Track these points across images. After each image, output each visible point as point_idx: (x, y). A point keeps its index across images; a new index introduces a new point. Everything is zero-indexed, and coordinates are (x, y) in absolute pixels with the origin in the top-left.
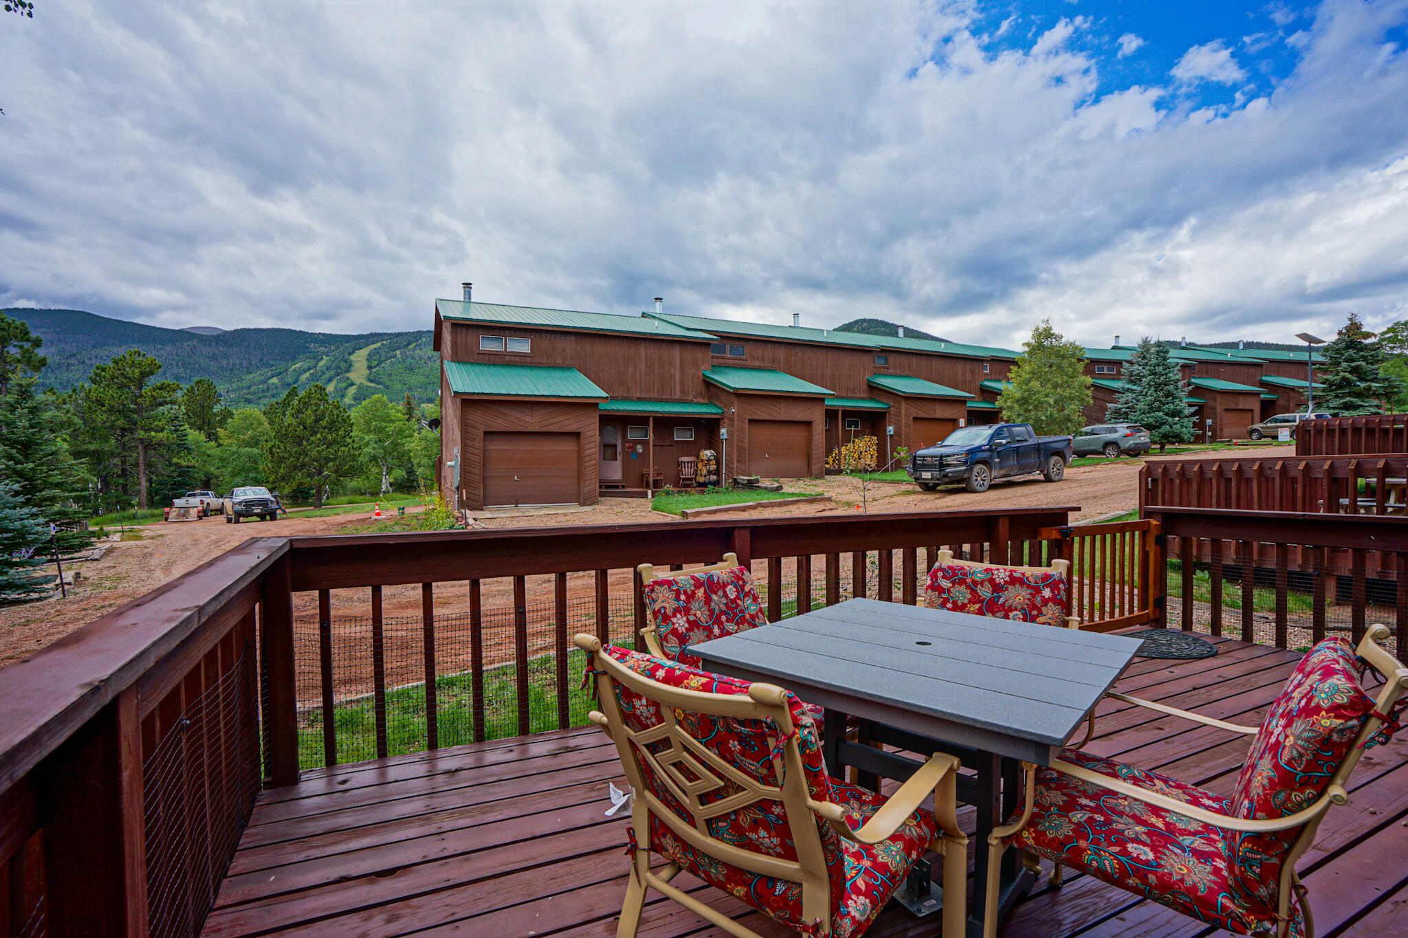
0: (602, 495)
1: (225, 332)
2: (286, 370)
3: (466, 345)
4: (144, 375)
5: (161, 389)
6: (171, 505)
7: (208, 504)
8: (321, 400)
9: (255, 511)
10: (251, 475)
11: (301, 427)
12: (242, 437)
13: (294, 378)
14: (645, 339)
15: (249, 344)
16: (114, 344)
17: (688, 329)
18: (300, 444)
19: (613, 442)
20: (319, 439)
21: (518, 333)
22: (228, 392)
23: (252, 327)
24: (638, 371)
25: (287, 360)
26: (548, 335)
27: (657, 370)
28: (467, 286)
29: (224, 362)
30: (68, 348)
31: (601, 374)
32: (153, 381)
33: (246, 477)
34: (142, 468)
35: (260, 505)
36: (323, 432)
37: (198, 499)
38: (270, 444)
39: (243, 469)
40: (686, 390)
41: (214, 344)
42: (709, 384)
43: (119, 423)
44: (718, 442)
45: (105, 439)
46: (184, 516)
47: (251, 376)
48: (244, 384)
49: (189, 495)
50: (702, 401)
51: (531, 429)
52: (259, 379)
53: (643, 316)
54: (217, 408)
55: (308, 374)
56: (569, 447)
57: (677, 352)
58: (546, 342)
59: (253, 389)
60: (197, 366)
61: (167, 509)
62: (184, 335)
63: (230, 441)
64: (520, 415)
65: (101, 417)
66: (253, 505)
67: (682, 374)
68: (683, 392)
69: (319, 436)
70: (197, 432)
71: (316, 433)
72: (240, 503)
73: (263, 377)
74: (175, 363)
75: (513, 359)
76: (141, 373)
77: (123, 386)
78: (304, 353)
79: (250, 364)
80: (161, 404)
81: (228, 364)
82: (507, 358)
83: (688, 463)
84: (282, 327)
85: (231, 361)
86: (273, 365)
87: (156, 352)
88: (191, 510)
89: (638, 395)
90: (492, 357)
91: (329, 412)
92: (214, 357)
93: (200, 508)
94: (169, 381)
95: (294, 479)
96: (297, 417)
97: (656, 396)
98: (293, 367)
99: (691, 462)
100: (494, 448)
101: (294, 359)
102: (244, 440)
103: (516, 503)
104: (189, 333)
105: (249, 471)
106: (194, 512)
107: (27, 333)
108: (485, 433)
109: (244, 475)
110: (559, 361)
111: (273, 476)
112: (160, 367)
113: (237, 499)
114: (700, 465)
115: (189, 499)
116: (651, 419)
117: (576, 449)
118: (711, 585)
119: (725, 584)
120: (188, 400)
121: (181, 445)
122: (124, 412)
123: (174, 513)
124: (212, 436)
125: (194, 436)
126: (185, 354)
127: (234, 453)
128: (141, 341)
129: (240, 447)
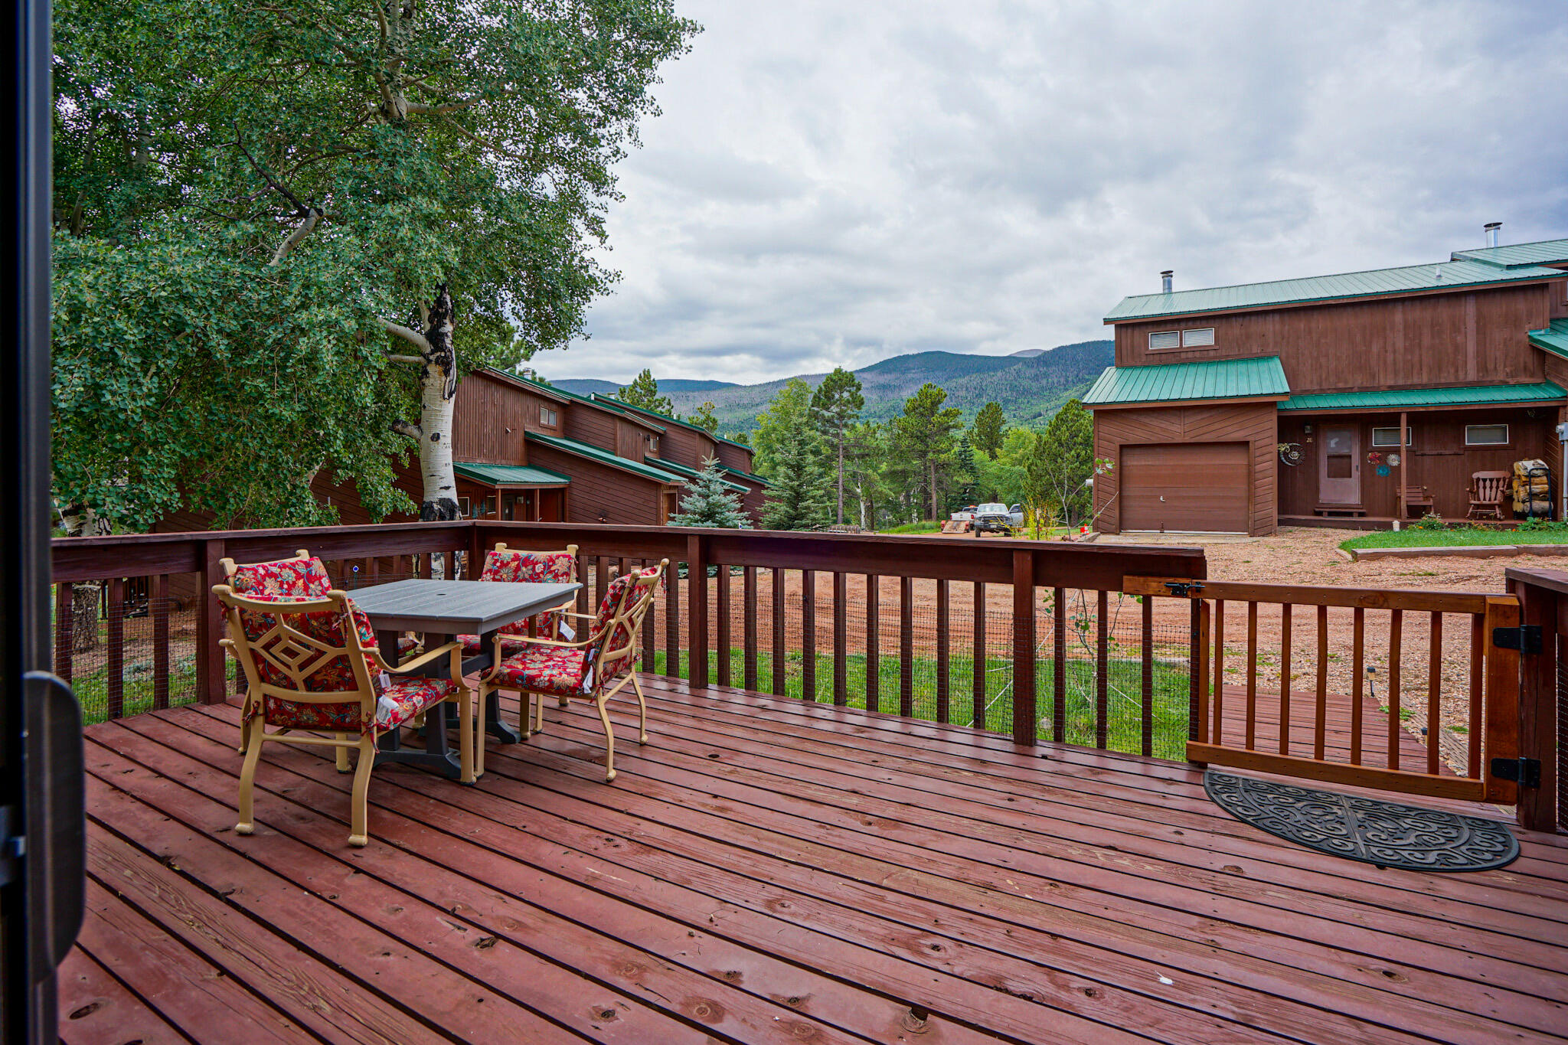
0: (1281, 523)
1: (1048, 352)
3: (1132, 346)
4: (935, 404)
5: (945, 415)
6: (949, 518)
7: (972, 518)
9: (992, 526)
11: (1057, 444)
12: (1015, 456)
14: (1403, 300)
15: (1066, 361)
17: (1509, 267)
18: (1055, 462)
19: (1345, 451)
20: (1073, 456)
21: (1198, 323)
23: (1068, 343)
24: (1389, 349)
26: (1240, 320)
27: (1426, 340)
28: (1167, 274)
29: (1044, 382)
31: (1323, 360)
32: (941, 409)
33: (1017, 495)
34: (932, 484)
35: (997, 520)
36: (1077, 448)
37: (965, 514)
38: (1030, 462)
40: (1491, 366)
41: (1036, 366)
42: (1541, 354)
43: (916, 447)
44: (1556, 444)
45: (909, 460)
46: (955, 527)
47: (1067, 393)
49: (962, 511)
50: (1527, 380)
51: (1179, 440)
53: (1453, 260)
56: (1235, 460)
57: (1470, 308)
58: (1236, 329)
60: (1021, 388)
61: (943, 522)
62: (1011, 360)
63: (1005, 460)
64: (1164, 424)
65: (905, 443)
66: (991, 520)
67: (1481, 344)
68: (1482, 367)
70: (982, 453)
72: (980, 519)
74: (1004, 388)
75: (1190, 355)
76: (932, 403)
77: (921, 415)
79: (1067, 381)
80: (947, 429)
81: (1048, 383)
82: (1183, 355)
83: (1491, 480)
85: (1050, 380)
86: (1088, 380)
88: (961, 523)
89: (1391, 382)
90: (1164, 357)
92: (1036, 378)
93: (965, 522)
95: (1050, 497)
97: (1425, 380)
99: (1498, 480)
100: (1135, 463)
102: (1015, 459)
103: (1162, 529)
105: (1019, 488)
106: (963, 526)
107: (854, 382)
108: (1122, 447)
110: (1255, 350)
113: (979, 514)
114: (1515, 484)
115: (960, 513)
116: (1404, 418)
117: (1246, 463)
118: (526, 562)
119: (537, 563)
120: (979, 421)
121: (966, 463)
122: (922, 438)
123: (948, 525)
124: (993, 457)
125: (979, 456)
126: (1012, 378)
127: (1008, 471)
128: (979, 371)
129: (1014, 465)
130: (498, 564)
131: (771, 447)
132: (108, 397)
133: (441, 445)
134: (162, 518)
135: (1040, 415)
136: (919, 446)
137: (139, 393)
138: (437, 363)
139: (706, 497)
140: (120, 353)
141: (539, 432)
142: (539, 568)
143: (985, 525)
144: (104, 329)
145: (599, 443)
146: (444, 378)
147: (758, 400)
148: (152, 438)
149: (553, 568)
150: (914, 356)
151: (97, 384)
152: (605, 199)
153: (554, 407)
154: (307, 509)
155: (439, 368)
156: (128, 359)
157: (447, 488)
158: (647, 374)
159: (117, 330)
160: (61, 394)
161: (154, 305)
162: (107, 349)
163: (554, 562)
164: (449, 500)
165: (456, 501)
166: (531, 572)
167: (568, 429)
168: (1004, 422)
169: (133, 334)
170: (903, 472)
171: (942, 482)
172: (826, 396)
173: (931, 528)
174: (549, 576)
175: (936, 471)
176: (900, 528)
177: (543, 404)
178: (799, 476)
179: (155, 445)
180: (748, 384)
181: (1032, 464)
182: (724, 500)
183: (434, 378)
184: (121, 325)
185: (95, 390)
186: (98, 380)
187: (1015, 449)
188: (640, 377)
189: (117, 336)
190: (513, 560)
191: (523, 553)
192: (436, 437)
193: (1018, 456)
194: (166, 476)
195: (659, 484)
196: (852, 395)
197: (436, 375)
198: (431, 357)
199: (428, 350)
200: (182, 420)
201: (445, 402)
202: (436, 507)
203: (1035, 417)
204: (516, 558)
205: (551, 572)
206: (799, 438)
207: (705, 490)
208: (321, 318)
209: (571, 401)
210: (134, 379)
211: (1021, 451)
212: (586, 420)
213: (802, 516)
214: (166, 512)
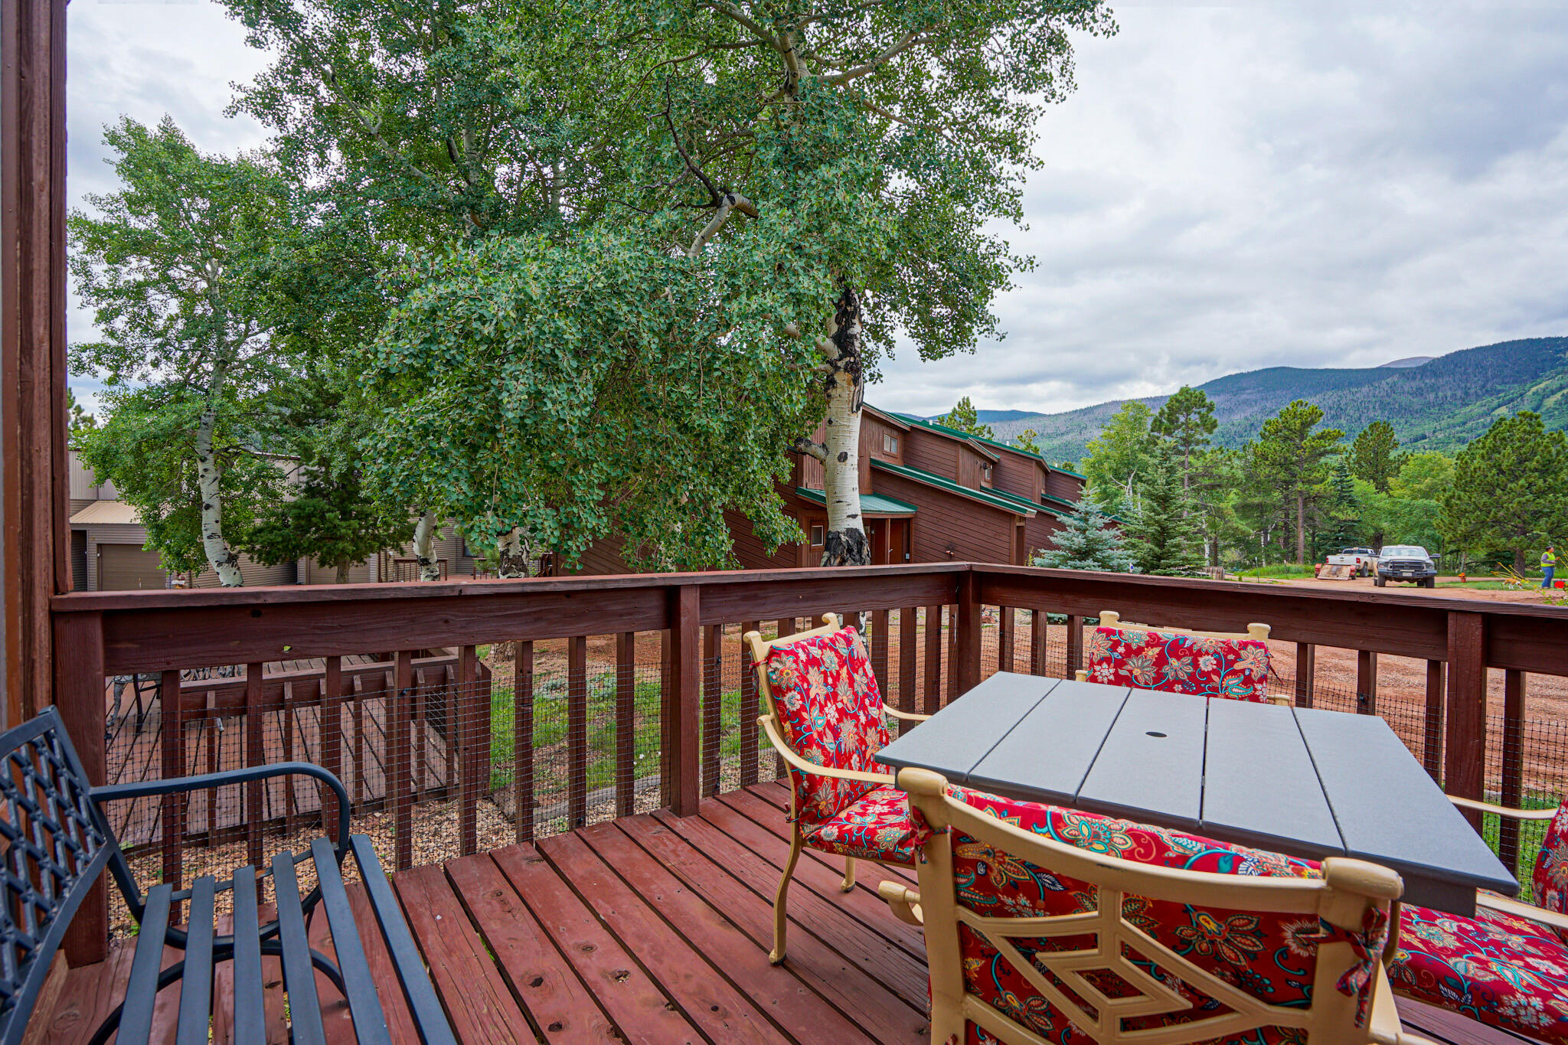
1: (1438, 359)
2: (1521, 395)
4: (1306, 425)
5: (1319, 438)
6: (1325, 561)
7: (1366, 563)
8: (1529, 433)
9: (1404, 575)
10: (1426, 532)
11: (1494, 471)
12: (1417, 486)
13: (1534, 404)
15: (1466, 369)
16: (1310, 394)
18: (1491, 494)
20: (1522, 486)
22: (1434, 432)
25: (1525, 381)
29: (1432, 396)
30: (1268, 405)
32: (1315, 431)
33: (1420, 536)
34: (1300, 521)
35: (1411, 568)
36: (1530, 477)
37: (1354, 557)
38: (1448, 494)
39: (1416, 525)
41: (1419, 377)
43: (1279, 476)
45: (1268, 492)
46: (1335, 574)
47: (1468, 409)
48: (1458, 419)
49: (1346, 552)
52: (1481, 411)
54: (1393, 455)
55: (1558, 396)
59: (1469, 425)
60: (1397, 406)
61: (1318, 566)
63: (1402, 491)
65: (1264, 471)
66: (1402, 567)
69: (1522, 482)
70: (1365, 483)
71: (1517, 478)
72: (1386, 564)
73: (1485, 408)
74: (1371, 407)
76: (1302, 424)
77: (1286, 439)
78: (1552, 368)
79: (1467, 394)
80: (1321, 455)
81: (1437, 397)
84: (1517, 338)
85: (1440, 394)
86: (1499, 391)
87: (1351, 397)
88: (1344, 568)
91: (1542, 448)
92: (1419, 392)
93: (1353, 567)
94: (1330, 429)
95: (1481, 539)
96: (1490, 459)
98: (1534, 389)
101: (1535, 377)
102: (1420, 490)
104: (1389, 369)
105: (1423, 526)
106: (1346, 571)
107: (1204, 400)
109: (1417, 530)
111: (1450, 535)
112: (1321, 415)
113: (1384, 559)
115: (1343, 555)
118: (1176, 648)
119: (1200, 653)
120: (1360, 447)
121: (1345, 497)
122: (1285, 465)
123: (1325, 570)
124: (1382, 487)
125: (1361, 487)
126: (1383, 393)
127: (1406, 506)
128: (1336, 387)
129: (1415, 498)
130: (1121, 649)
131: (1103, 477)
132: (550, 405)
133: (848, 466)
134: (591, 545)
135: (1424, 437)
136: (1282, 475)
137: (577, 402)
138: (846, 370)
139: (1083, 531)
140: (560, 355)
141: (883, 459)
142: (1207, 663)
143: (1395, 572)
144: (546, 329)
145: (940, 471)
146: (852, 388)
147: (1063, 429)
148: (583, 455)
149: (1238, 666)
150: (1249, 374)
151: (539, 392)
152: (1019, 167)
153: (895, 433)
154: (720, 538)
155: (848, 376)
156: (567, 362)
157: (854, 516)
158: (966, 402)
159: (557, 328)
160: (509, 402)
161: (588, 301)
162: (548, 351)
163: (1238, 657)
164: (857, 530)
165: (863, 531)
166: (1191, 670)
167: (908, 455)
168: (1395, 446)
169: (573, 335)
170: (1260, 506)
171: (1312, 519)
172: (1169, 420)
173: (1298, 572)
174: (1232, 681)
175: (1305, 504)
176: (1254, 571)
177: (887, 431)
178: (1165, 509)
179: (587, 463)
180: (1053, 413)
181: (1452, 497)
182: (1106, 534)
183: (842, 387)
184: (561, 323)
185: (537, 397)
186: (540, 386)
187: (1418, 477)
188: (959, 405)
189: (557, 334)
190: (1148, 644)
191: (1168, 633)
192: (843, 457)
193: (1422, 486)
194: (595, 498)
195: (1012, 516)
196: (1202, 417)
197: (845, 384)
198: (839, 364)
199: (836, 356)
200: (608, 436)
201: (853, 416)
202: (844, 538)
203: (1416, 440)
204: (1154, 641)
205: (1235, 673)
206: (1168, 464)
207: (1082, 524)
208: (754, 306)
209: (912, 427)
210: (571, 386)
211: (1428, 480)
212: (927, 448)
213: (1169, 555)
214: (595, 540)
